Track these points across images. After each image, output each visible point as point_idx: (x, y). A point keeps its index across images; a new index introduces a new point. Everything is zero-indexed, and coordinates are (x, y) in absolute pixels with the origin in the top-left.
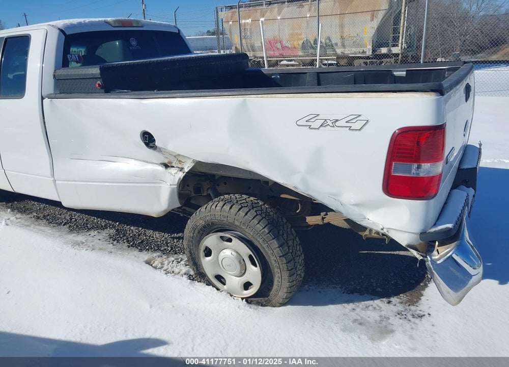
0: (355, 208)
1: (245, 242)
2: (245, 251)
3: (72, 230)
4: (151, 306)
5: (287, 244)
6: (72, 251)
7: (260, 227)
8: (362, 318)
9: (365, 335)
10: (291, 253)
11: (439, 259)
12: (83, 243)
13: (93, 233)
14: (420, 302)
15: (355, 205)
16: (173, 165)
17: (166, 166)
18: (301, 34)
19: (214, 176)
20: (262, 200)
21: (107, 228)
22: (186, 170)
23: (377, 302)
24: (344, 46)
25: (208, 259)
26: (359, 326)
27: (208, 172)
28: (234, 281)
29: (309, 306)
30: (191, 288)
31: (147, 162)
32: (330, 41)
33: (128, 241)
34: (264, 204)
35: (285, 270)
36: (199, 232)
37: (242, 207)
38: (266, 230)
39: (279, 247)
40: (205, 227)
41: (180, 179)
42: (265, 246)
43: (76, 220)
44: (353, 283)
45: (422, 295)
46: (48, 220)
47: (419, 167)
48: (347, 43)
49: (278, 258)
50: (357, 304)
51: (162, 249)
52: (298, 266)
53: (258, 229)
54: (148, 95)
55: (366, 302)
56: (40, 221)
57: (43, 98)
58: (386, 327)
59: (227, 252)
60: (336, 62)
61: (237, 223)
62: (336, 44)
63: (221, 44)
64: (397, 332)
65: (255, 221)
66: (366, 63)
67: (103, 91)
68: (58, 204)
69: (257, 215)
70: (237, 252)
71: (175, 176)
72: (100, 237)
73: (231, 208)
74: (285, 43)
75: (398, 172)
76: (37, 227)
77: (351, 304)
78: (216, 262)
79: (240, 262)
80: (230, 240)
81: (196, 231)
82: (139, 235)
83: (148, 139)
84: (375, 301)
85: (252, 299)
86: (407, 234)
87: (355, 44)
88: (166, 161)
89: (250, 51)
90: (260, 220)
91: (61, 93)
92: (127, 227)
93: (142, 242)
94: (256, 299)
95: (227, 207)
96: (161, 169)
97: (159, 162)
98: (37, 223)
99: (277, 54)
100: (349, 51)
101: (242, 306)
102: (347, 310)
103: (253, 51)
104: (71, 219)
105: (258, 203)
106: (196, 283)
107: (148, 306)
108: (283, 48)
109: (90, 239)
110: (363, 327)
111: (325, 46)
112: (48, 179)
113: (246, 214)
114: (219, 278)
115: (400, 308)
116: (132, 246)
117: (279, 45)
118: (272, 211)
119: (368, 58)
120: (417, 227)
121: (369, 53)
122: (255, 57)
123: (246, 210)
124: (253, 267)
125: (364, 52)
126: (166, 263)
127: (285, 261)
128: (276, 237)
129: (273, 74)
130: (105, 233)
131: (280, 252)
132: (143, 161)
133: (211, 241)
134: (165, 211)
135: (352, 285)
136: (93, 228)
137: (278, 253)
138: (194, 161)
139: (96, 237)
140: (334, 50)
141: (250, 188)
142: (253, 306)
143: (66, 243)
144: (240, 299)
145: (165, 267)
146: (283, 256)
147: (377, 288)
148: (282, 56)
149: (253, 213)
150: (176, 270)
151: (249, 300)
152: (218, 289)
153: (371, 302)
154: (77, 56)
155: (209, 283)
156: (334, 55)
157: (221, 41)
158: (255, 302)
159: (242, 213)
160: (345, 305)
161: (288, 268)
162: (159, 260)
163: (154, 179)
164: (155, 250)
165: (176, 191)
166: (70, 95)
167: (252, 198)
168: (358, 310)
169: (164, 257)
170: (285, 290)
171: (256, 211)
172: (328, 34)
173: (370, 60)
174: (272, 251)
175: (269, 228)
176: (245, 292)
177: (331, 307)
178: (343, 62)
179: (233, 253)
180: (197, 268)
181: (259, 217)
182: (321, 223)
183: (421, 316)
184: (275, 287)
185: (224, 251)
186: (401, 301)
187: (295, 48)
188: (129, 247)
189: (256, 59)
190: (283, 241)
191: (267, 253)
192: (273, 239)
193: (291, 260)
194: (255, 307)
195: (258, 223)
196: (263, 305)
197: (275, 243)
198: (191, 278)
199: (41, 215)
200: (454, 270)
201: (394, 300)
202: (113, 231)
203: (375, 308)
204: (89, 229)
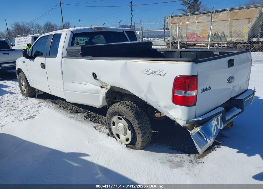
0: (164, 109)
1: (126, 120)
2: (126, 124)
3: (71, 112)
4: (89, 143)
5: (142, 123)
6: (68, 120)
7: (131, 114)
8: (172, 160)
9: (169, 165)
10: (144, 127)
11: (194, 133)
12: (73, 117)
13: (79, 114)
14: (203, 158)
15: (164, 107)
16: (104, 87)
17: (102, 87)
18: (207, 30)
19: (122, 93)
20: (136, 104)
21: (85, 113)
22: (108, 89)
23: (184, 155)
24: (231, 37)
25: (114, 127)
26: (169, 162)
27: (119, 91)
28: (123, 137)
29: (152, 152)
30: (107, 138)
31: (96, 85)
32: (224, 34)
33: (91, 119)
34: (136, 106)
35: (140, 133)
36: (111, 115)
37: (126, 106)
38: (134, 116)
39: (138, 123)
40: (113, 113)
41: (106, 92)
42: (133, 122)
43: (74, 109)
44: (176, 146)
45: (206, 155)
46: (64, 107)
47: (185, 93)
48: (233, 35)
49: (138, 128)
50: (174, 154)
51: (103, 123)
52: (147, 133)
53: (130, 115)
54: (95, 58)
55: (178, 154)
56: (61, 108)
57: (62, 58)
58: (181, 164)
59: (120, 124)
60: (226, 45)
61: (123, 112)
62: (227, 36)
63: (166, 35)
64: (184, 167)
65: (130, 112)
66: (244, 46)
67: (81, 56)
68: (64, 100)
69: (131, 109)
70: (124, 125)
71: (104, 91)
72: (81, 116)
73: (122, 106)
74: (199, 35)
75: (177, 94)
76: (59, 110)
77: (171, 154)
78: (117, 129)
79: (124, 129)
80: (121, 119)
81: (110, 115)
82: (96, 117)
83: (95, 76)
84: (183, 155)
85: (129, 146)
86: (182, 121)
87: (239, 36)
88: (102, 85)
89: (180, 39)
90: (132, 112)
91: (68, 56)
92: (93, 113)
93: (96, 119)
94: (130, 146)
95: (120, 105)
96: (100, 88)
97: (99, 86)
98: (59, 108)
99: (194, 40)
100: (234, 40)
101: (124, 148)
102: (168, 156)
103: (182, 38)
104: (72, 108)
105: (134, 105)
106: (109, 136)
107: (88, 142)
108: (198, 37)
109: (76, 116)
110: (170, 163)
111: (220, 36)
112: (62, 89)
113: (127, 109)
114: (118, 136)
115: (192, 159)
116: (92, 121)
117: (195, 36)
118: (139, 109)
119: (245, 43)
120: (185, 118)
121: (246, 41)
122: (183, 41)
123: (127, 107)
124: (129, 131)
125: (243, 40)
126: (102, 128)
127: (140, 130)
128: (137, 119)
129: (161, 52)
130: (83, 115)
131: (138, 125)
132: (94, 85)
133: (115, 119)
134: (101, 106)
135: (175, 147)
136: (80, 112)
137: (138, 126)
138: (110, 86)
139: (79, 116)
140: (226, 39)
141: (136, 99)
142: (128, 148)
143: (67, 117)
144: (124, 145)
145: (101, 130)
146: (140, 127)
147: (186, 149)
148: (197, 41)
149: (130, 108)
150: (105, 131)
151: (127, 146)
152: (117, 140)
153: (180, 155)
154: (77, 42)
155: (114, 137)
156: (226, 41)
157: (166, 33)
158: (130, 147)
159: (125, 108)
160: (168, 154)
161: (141, 133)
162: (100, 127)
163: (97, 92)
164: (100, 123)
165: (105, 97)
166: (72, 57)
167: (132, 103)
168: (173, 157)
169: (102, 126)
170: (141, 143)
171: (131, 108)
172: (222, 31)
173: (246, 45)
174: (136, 124)
175: (135, 115)
176: (126, 142)
177: (162, 154)
178: (231, 45)
179: (123, 125)
180: (111, 131)
181: (132, 110)
182: (160, 116)
183: (199, 163)
184: (137, 141)
185: (119, 124)
186: (195, 156)
187: (204, 37)
188: (90, 121)
189: (183, 43)
190: (141, 121)
191: (134, 125)
192: (136, 120)
193: (143, 130)
194: (129, 149)
195: (131, 113)
196: (132, 149)
197: (137, 122)
198: (108, 134)
199: (62, 105)
200: (199, 138)
201: (191, 155)
202: (86, 114)
203: (181, 157)
204: (78, 113)
